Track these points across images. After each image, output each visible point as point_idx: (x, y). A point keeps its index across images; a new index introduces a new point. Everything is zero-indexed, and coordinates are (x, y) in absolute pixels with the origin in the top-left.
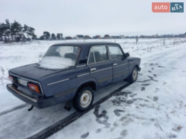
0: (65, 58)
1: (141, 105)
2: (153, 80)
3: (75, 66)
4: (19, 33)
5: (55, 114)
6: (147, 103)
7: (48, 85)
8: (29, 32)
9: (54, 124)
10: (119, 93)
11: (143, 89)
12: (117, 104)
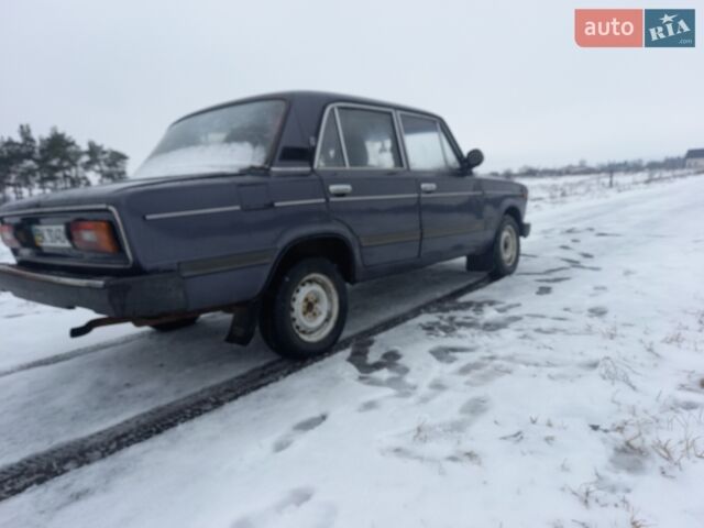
0: (226, 145)
1: (539, 330)
2: (583, 267)
3: (267, 166)
4: (68, 173)
5: (189, 371)
6: (562, 324)
7: (149, 217)
8: (106, 168)
9: (185, 399)
10: (447, 305)
11: (544, 291)
12: (442, 333)
